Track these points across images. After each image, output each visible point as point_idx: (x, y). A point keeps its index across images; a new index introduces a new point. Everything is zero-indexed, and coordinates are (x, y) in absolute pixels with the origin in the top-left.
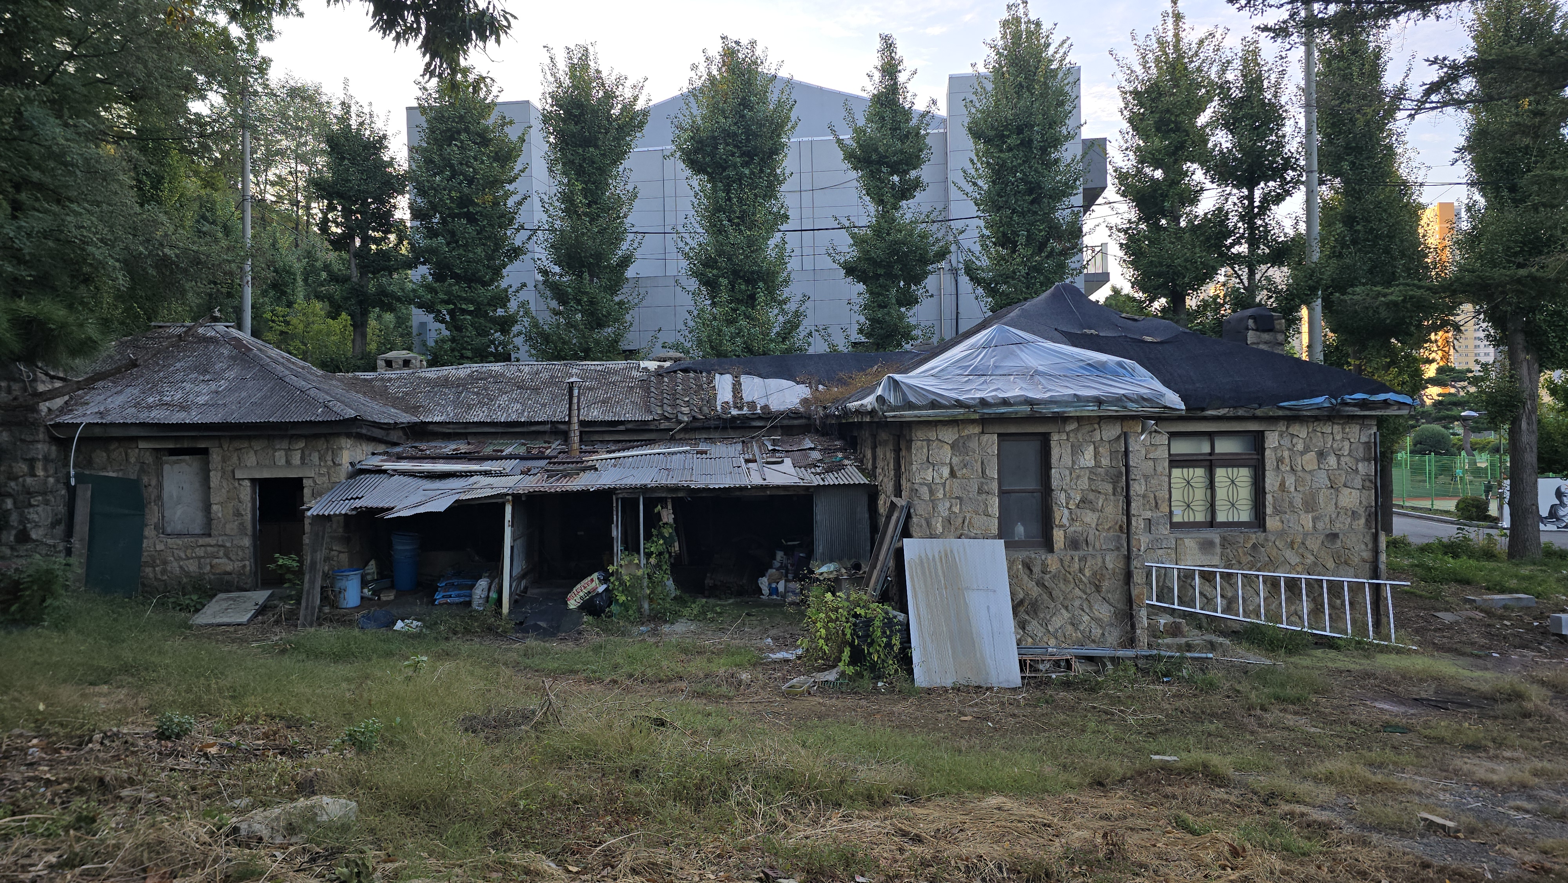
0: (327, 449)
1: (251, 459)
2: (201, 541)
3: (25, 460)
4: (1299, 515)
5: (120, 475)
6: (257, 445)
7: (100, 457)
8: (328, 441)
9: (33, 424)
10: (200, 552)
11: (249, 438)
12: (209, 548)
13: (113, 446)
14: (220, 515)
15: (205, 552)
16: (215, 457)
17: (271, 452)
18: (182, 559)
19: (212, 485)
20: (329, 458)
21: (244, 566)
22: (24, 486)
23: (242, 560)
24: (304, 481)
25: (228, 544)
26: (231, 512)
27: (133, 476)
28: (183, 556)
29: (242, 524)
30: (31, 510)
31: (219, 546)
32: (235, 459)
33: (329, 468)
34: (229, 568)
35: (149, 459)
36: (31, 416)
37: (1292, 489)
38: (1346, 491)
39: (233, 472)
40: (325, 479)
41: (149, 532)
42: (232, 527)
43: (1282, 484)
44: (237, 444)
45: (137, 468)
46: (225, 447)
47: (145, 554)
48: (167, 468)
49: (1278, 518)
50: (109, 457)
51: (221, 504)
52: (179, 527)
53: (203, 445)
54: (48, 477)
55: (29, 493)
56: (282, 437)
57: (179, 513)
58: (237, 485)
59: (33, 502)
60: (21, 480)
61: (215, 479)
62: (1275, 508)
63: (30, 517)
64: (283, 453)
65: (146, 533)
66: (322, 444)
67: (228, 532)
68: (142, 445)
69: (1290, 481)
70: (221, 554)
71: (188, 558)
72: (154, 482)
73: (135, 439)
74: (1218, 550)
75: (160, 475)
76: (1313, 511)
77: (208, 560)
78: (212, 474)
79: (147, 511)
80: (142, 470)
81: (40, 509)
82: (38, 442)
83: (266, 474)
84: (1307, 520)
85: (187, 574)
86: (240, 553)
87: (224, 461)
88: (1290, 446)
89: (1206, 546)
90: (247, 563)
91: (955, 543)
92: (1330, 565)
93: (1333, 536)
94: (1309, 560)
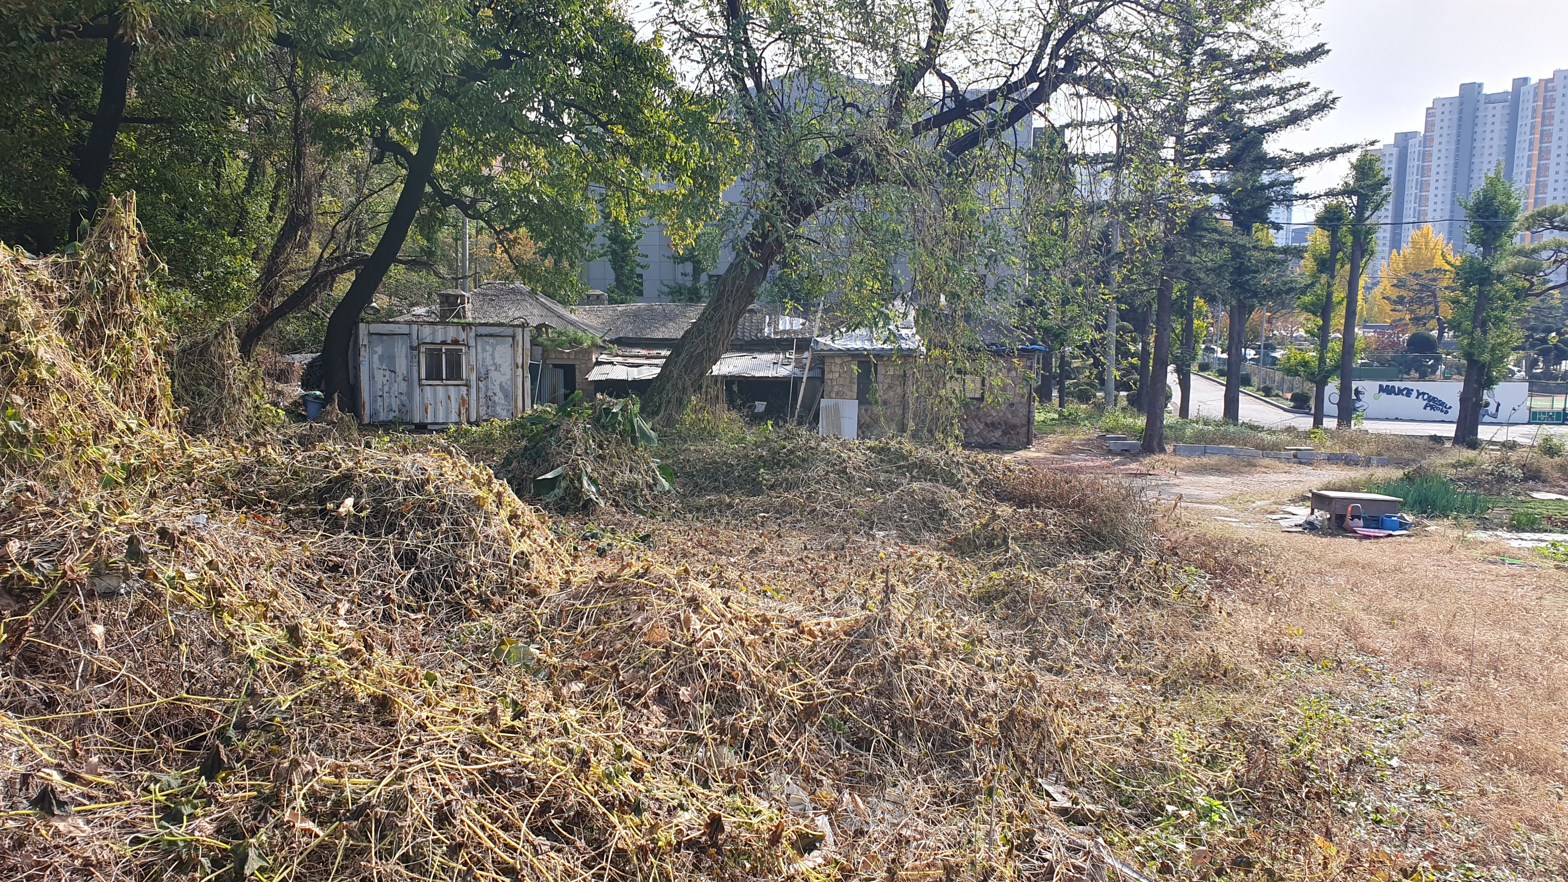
20: (586, 356)
24: (576, 366)
39: (545, 360)
49: (989, 396)
62: (988, 392)
83: (560, 362)
91: (840, 401)
92: (1010, 416)
93: (1012, 405)
94: (1001, 414)
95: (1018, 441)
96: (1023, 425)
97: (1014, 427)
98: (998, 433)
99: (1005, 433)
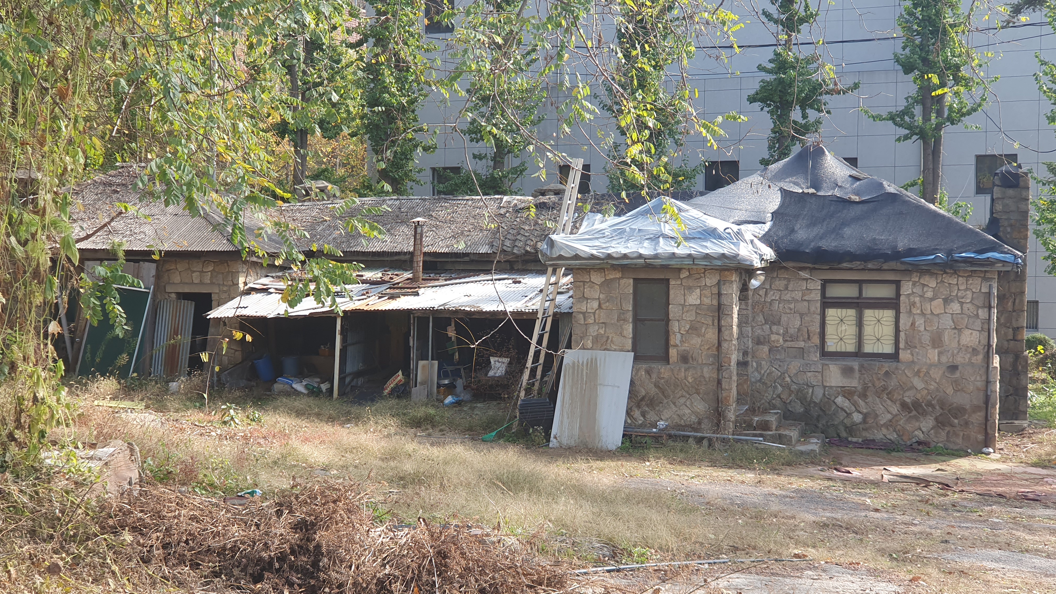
0: (228, 272)
1: (177, 278)
4: (927, 350)
6: (181, 267)
8: (229, 266)
11: (176, 262)
17: (190, 273)
20: (230, 279)
24: (212, 296)
33: (229, 286)
37: (922, 329)
38: (967, 332)
39: (165, 287)
40: (227, 295)
43: (913, 324)
44: (168, 266)
46: (160, 268)
49: (909, 351)
56: (198, 262)
58: (167, 297)
62: (907, 343)
64: (198, 274)
66: (225, 269)
69: (920, 322)
74: (857, 375)
76: (938, 347)
83: (186, 290)
84: (933, 355)
88: (920, 293)
89: (847, 372)
91: (600, 354)
92: (950, 391)
93: (953, 368)
94: (933, 386)
95: (966, 438)
96: (976, 409)
97: (958, 411)
98: (927, 423)
99: (941, 423)
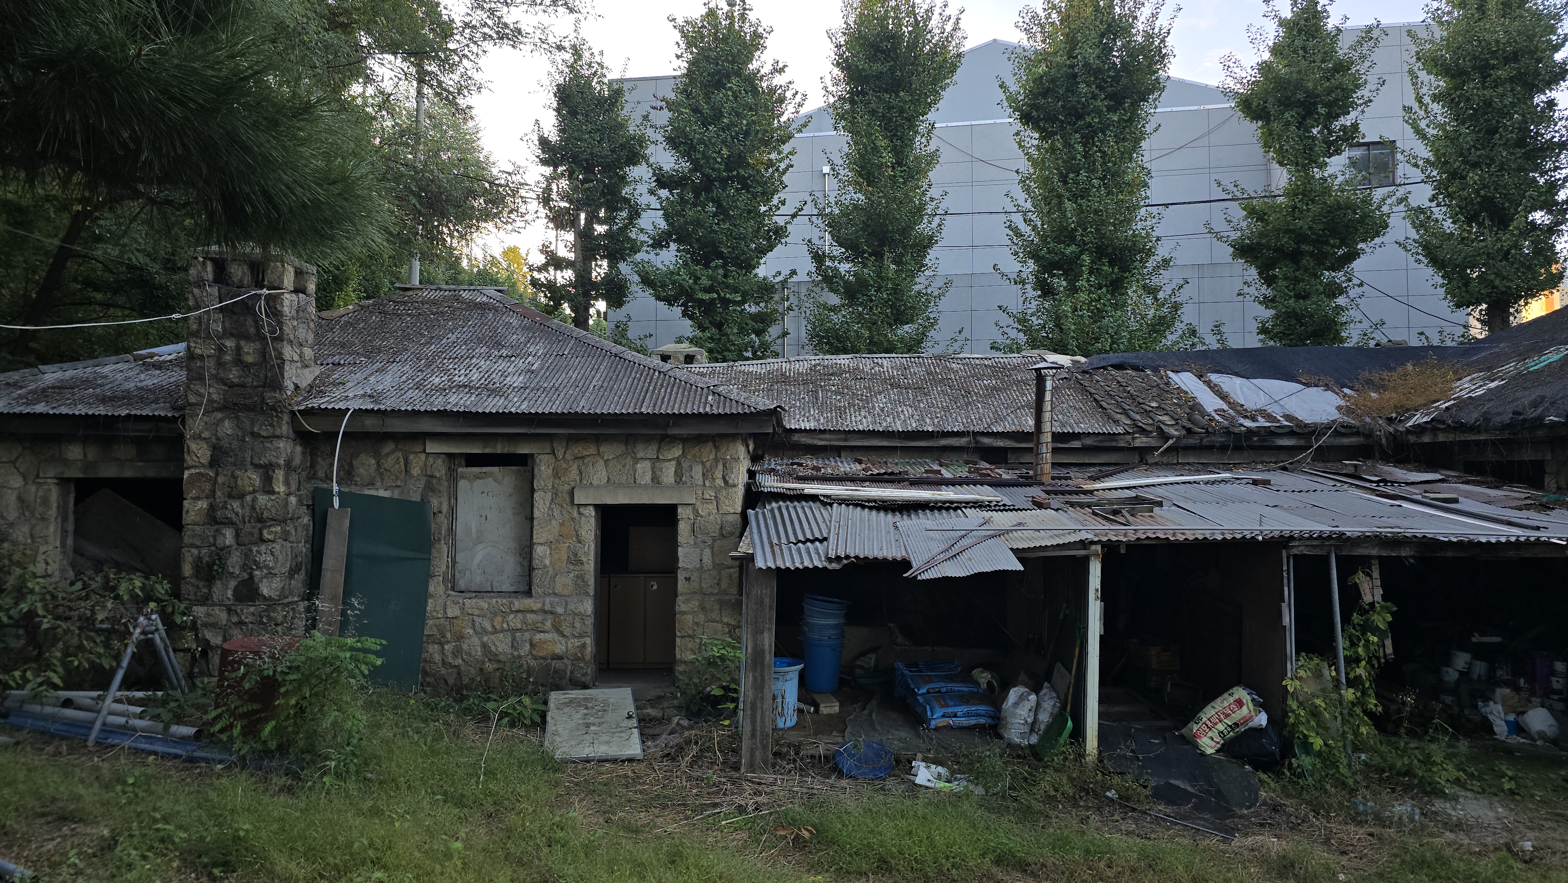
0: (716, 460)
1: (599, 474)
2: (518, 604)
3: (257, 466)
5: (396, 494)
6: (610, 451)
7: (366, 465)
8: (717, 448)
9: (273, 408)
10: (515, 621)
11: (598, 440)
12: (528, 615)
13: (388, 447)
14: (547, 562)
15: (524, 622)
16: (544, 469)
17: (629, 461)
18: (486, 632)
19: (537, 513)
20: (719, 475)
21: (584, 646)
22: (253, 508)
23: (581, 636)
24: (680, 510)
25: (560, 610)
26: (565, 557)
27: (416, 497)
28: (488, 625)
29: (581, 577)
30: (263, 548)
31: (546, 612)
32: (574, 472)
33: (718, 490)
34: (559, 649)
35: (440, 469)
36: (271, 397)
39: (571, 493)
40: (712, 507)
41: (436, 587)
42: (564, 583)
44: (578, 449)
45: (421, 484)
46: (560, 454)
47: (430, 622)
48: (462, 484)
50: (379, 466)
51: (549, 543)
52: (478, 580)
53: (524, 449)
54: (289, 495)
55: (260, 520)
56: (648, 440)
57: (478, 558)
58: (575, 514)
59: (266, 535)
60: (249, 498)
61: (542, 503)
63: (261, 559)
64: (647, 465)
65: (431, 589)
66: (707, 453)
67: (559, 589)
68: (432, 447)
70: (548, 624)
71: (495, 631)
72: (445, 508)
73: (422, 437)
75: (453, 496)
77: (527, 635)
78: (536, 496)
79: (435, 553)
80: (430, 488)
81: (277, 547)
82: (279, 437)
83: (622, 498)
85: (493, 657)
86: (577, 625)
87: (556, 475)
90: (588, 641)
